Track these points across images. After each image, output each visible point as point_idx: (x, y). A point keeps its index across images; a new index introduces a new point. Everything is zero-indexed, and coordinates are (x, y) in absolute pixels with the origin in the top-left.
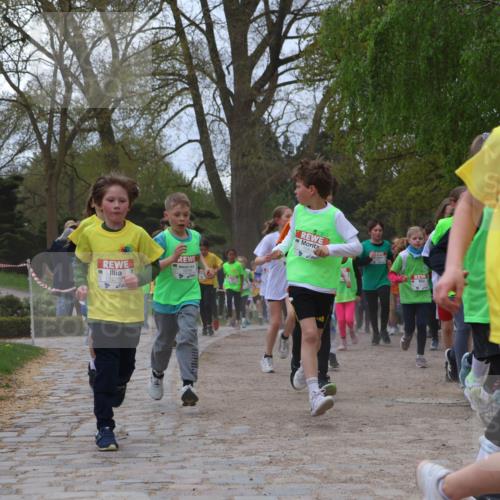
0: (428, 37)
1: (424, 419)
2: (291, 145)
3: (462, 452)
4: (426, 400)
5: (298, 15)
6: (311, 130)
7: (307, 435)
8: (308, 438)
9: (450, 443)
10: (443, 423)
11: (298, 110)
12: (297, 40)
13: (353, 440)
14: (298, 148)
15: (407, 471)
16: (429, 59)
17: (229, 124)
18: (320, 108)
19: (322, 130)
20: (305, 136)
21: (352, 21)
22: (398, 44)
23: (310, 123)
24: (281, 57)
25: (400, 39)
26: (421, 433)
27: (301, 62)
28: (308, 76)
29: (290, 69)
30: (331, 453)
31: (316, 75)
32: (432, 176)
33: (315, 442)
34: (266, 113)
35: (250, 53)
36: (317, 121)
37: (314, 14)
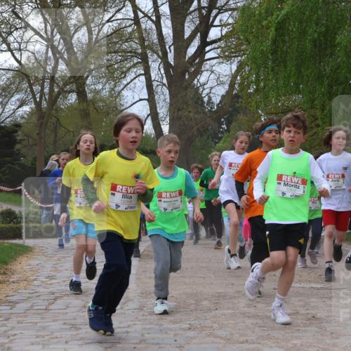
0: (314, 25)
1: (300, 298)
2: (213, 103)
3: (327, 322)
4: (302, 285)
5: (221, 10)
6: (227, 92)
7: (216, 309)
8: (217, 312)
9: (319, 315)
10: (314, 301)
11: (218, 78)
12: (220, 28)
13: (249, 313)
14: (218, 105)
15: (287, 335)
16: (314, 41)
17: (169, 88)
18: (234, 77)
19: (235, 92)
20: (223, 96)
21: (260, 14)
22: (292, 31)
23: (227, 87)
24: (208, 40)
25: (293, 27)
26: (298, 308)
27: (222, 44)
28: (227, 54)
29: (214, 48)
30: (233, 322)
31: (233, 53)
32: (313, 125)
33: (222, 315)
34: (196, 80)
35: (186, 36)
36: (232, 86)
37: (233, 10)
